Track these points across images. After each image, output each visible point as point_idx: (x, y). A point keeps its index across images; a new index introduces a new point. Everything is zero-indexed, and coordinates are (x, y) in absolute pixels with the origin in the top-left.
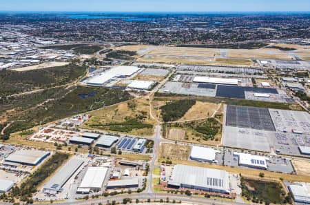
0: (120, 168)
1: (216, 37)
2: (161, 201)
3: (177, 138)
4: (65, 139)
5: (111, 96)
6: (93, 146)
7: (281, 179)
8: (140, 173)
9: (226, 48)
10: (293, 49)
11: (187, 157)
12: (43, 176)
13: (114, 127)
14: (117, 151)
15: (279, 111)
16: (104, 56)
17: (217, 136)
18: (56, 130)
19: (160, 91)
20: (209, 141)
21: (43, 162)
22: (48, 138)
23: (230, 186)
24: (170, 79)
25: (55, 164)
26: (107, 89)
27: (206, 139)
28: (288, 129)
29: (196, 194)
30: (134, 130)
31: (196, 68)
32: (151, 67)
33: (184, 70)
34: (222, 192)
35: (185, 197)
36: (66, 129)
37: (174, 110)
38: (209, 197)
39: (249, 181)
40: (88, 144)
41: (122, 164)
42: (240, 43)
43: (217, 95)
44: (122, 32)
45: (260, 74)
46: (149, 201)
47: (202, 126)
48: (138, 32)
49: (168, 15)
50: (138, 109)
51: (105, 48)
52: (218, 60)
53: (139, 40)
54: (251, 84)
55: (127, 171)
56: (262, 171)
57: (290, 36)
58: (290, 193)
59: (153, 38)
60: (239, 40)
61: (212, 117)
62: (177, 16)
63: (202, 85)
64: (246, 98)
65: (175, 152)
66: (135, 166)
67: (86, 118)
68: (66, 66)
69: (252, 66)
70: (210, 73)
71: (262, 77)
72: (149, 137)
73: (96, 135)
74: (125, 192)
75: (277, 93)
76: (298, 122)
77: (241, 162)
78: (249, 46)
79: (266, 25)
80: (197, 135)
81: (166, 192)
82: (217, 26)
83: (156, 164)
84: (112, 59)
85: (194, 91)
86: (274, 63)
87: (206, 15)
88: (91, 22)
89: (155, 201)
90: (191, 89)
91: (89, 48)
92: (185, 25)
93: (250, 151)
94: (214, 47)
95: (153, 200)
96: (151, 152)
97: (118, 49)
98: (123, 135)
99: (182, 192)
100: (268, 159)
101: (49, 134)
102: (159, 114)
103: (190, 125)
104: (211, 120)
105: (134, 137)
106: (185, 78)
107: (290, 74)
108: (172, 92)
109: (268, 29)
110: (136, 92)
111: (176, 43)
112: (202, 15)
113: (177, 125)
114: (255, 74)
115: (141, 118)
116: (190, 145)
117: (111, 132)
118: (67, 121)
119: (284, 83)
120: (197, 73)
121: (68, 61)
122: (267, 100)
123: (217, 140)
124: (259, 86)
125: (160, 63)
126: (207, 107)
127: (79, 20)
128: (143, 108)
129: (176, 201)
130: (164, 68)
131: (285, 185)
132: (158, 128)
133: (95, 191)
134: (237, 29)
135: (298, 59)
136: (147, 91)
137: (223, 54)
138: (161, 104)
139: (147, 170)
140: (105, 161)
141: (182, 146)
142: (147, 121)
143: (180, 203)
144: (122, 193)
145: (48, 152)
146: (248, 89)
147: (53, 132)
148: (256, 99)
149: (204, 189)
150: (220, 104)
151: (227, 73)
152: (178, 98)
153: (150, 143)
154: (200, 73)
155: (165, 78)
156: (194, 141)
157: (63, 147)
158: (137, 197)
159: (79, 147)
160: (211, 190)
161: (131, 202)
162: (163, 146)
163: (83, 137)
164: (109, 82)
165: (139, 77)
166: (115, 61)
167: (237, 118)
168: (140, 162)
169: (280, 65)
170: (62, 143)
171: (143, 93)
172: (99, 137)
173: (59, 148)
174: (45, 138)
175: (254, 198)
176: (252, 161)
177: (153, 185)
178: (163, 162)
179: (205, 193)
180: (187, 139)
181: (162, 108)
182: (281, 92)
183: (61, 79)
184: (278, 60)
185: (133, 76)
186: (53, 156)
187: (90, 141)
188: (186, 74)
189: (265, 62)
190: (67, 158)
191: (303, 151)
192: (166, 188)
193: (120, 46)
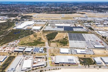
0: (36, 59)
1: (59, 10)
2: (54, 69)
3: (54, 46)
4: (12, 50)
5: (26, 33)
6: (24, 52)
7: (91, 57)
8: (44, 60)
9: (63, 14)
10: (85, 14)
11: (59, 53)
12: (6, 65)
13: (30, 44)
14: (34, 53)
15: (85, 34)
16: (20, 18)
17: (68, 44)
18: (7, 47)
19: (45, 30)
20: (65, 46)
21: (5, 60)
22: (5, 50)
23: (76, 61)
24: (47, 25)
25: (10, 60)
26: (24, 30)
27: (64, 46)
28: (89, 40)
29: (65, 65)
30: (38, 45)
31: (55, 21)
32: (39, 21)
33: (51, 22)
34: (74, 63)
35: (62, 67)
36: (12, 46)
37: (51, 36)
38: (70, 65)
39: (81, 58)
40: (22, 51)
41: (36, 58)
42: (68, 12)
43: (64, 30)
44: (25, 9)
45: (77, 22)
46: (49, 70)
47: (62, 41)
48: (31, 9)
49: (41, 2)
50: (38, 37)
51: (20, 15)
52: (62, 18)
53: (32, 11)
54: (74, 26)
55: (39, 60)
56: (85, 55)
57: (83, 9)
58: (95, 61)
59: (37, 11)
60: (67, 11)
61: (64, 38)
62: (44, 3)
63: (58, 27)
64: (74, 31)
65: (55, 51)
66: (41, 58)
67: (19, 41)
68: (6, 22)
69: (73, 20)
70: (60, 23)
71: (77, 23)
72: (44, 47)
73: (24, 48)
74: (40, 68)
75: (83, 28)
76: (92, 37)
77: (78, 52)
78: (71, 13)
79: (75, 6)
80: (61, 45)
81: (55, 66)
82: (59, 6)
83: (49, 56)
84: (23, 19)
85: (56, 29)
86: (80, 18)
87: (54, 2)
88: (12, 5)
89: (52, 70)
90: (55, 28)
91: (13, 15)
92: (48, 6)
93: (79, 48)
94: (59, 13)
95: (51, 69)
96: (46, 52)
97: (25, 15)
98: (34, 47)
99: (60, 65)
100: (86, 50)
101: (5, 49)
102: (46, 38)
103: (58, 41)
104: (64, 39)
105: (39, 47)
106: (52, 25)
107: (86, 22)
108: (49, 30)
109: (76, 7)
110: (35, 31)
111: (46, 13)
112: (53, 2)
113: (53, 42)
114: (75, 22)
115: (40, 40)
116: (59, 48)
117: (30, 46)
118: (11, 43)
119: (84, 25)
120: (56, 23)
121: (6, 20)
122: (80, 31)
123: (68, 46)
124: (77, 26)
125: (42, 20)
126: (62, 34)
127: (7, 4)
128: (40, 36)
129: (59, 68)
130: (44, 21)
131: (92, 58)
132: (47, 43)
133: (28, 69)
134: (66, 7)
135: (87, 17)
136: (40, 30)
137: (63, 16)
138: (46, 34)
139: (46, 59)
140: (30, 57)
141: (57, 49)
142: (42, 41)
143: (61, 69)
144: (39, 68)
145: (6, 56)
146: (74, 27)
147: (6, 48)
148: (77, 31)
149: (68, 63)
150: (66, 33)
151: (66, 22)
152: (51, 32)
153: (45, 49)
154: (57, 23)
155: (45, 25)
156: (60, 47)
157: (12, 54)
158: (45, 69)
159: (18, 53)
160: (70, 63)
161: (43, 71)
162: (50, 50)
163: (19, 49)
164: (24, 27)
165: (35, 25)
166: (25, 19)
167: (73, 37)
168: (43, 56)
169: (82, 19)
170: (11, 52)
171: (38, 31)
172: (25, 48)
173: (10, 54)
174: (4, 51)
175: (84, 64)
176: (81, 51)
177: (50, 64)
178: (51, 55)
179: (68, 64)
180: (58, 46)
181: (46, 36)
182: (84, 28)
183: (5, 27)
184: (81, 17)
185: (33, 25)
186: (8, 57)
187: (22, 50)
188: (52, 23)
189: (77, 18)
190: (14, 58)
191: (95, 47)
192: (55, 65)
193: (25, 14)
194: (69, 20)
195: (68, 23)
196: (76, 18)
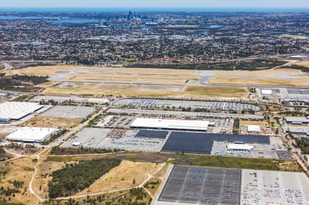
15: (260, 172)
19: (66, 145)
24: (92, 124)
31: (146, 103)
33: (124, 107)
42: (239, 60)
43: (164, 148)
50: (9, 177)
52: (190, 90)
53: (62, 57)
54: (229, 130)
59: (89, 54)
61: (141, 186)
63: (144, 133)
64: (212, 153)
69: (245, 98)
70: (168, 112)
71: (253, 116)
76: (283, 191)
78: (253, 66)
82: (213, 32)
85: (128, 142)
86: (284, 94)
90: (122, 139)
92: (156, 30)
94: (191, 67)
97: (16, 72)
102: (45, 185)
103: (94, 202)
104: (135, 192)
106: (119, 121)
107: (303, 110)
110: (17, 148)
114: (243, 112)
115: (9, 193)
119: (286, 127)
120: (144, 111)
124: (243, 133)
125: (84, 96)
128: (20, 176)
130: (88, 105)
136: (39, 146)
137: (204, 79)
142: (17, 198)
146: (222, 137)
150: (163, 165)
151: (196, 111)
154: (150, 111)
155: (82, 122)
165: (33, 122)
166: (3, 94)
167: (183, 186)
169: (292, 97)
181: (54, 174)
184: (291, 88)
185: (23, 120)
189: (267, 92)
193: (21, 68)
194: (221, 99)
195: (207, 115)
196: (264, 92)
